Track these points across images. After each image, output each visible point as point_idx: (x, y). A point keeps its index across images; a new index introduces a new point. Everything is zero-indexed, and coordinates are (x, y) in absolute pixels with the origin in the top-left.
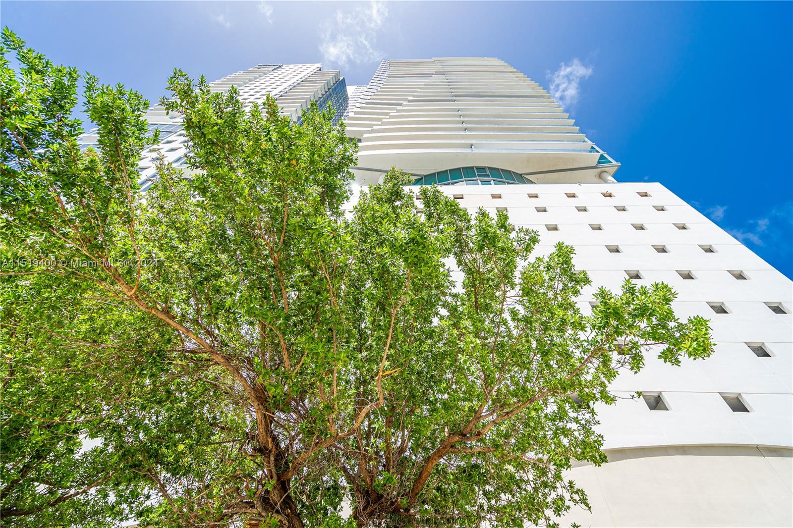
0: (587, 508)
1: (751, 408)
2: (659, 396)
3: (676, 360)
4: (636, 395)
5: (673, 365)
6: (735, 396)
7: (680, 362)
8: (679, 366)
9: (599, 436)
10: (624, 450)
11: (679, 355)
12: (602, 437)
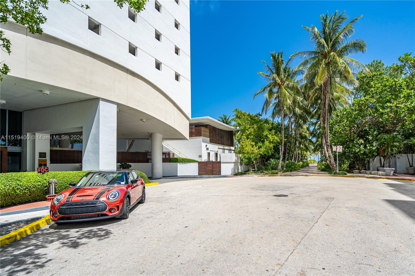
0: (7, 51)
1: (137, 55)
2: (98, 25)
3: (121, 4)
4: (85, 6)
5: (118, 6)
6: (134, 47)
7: (122, 6)
8: (121, 8)
9: (44, 17)
10: (57, 39)
11: (124, 3)
12: (46, 19)
